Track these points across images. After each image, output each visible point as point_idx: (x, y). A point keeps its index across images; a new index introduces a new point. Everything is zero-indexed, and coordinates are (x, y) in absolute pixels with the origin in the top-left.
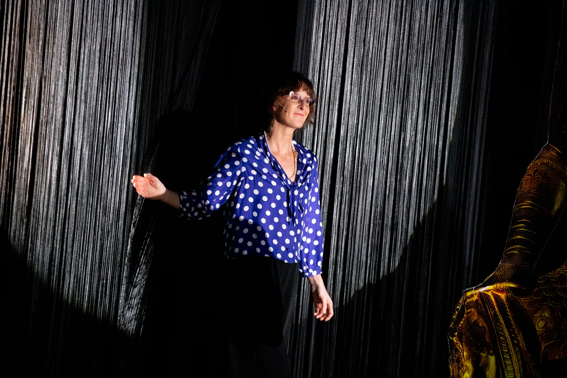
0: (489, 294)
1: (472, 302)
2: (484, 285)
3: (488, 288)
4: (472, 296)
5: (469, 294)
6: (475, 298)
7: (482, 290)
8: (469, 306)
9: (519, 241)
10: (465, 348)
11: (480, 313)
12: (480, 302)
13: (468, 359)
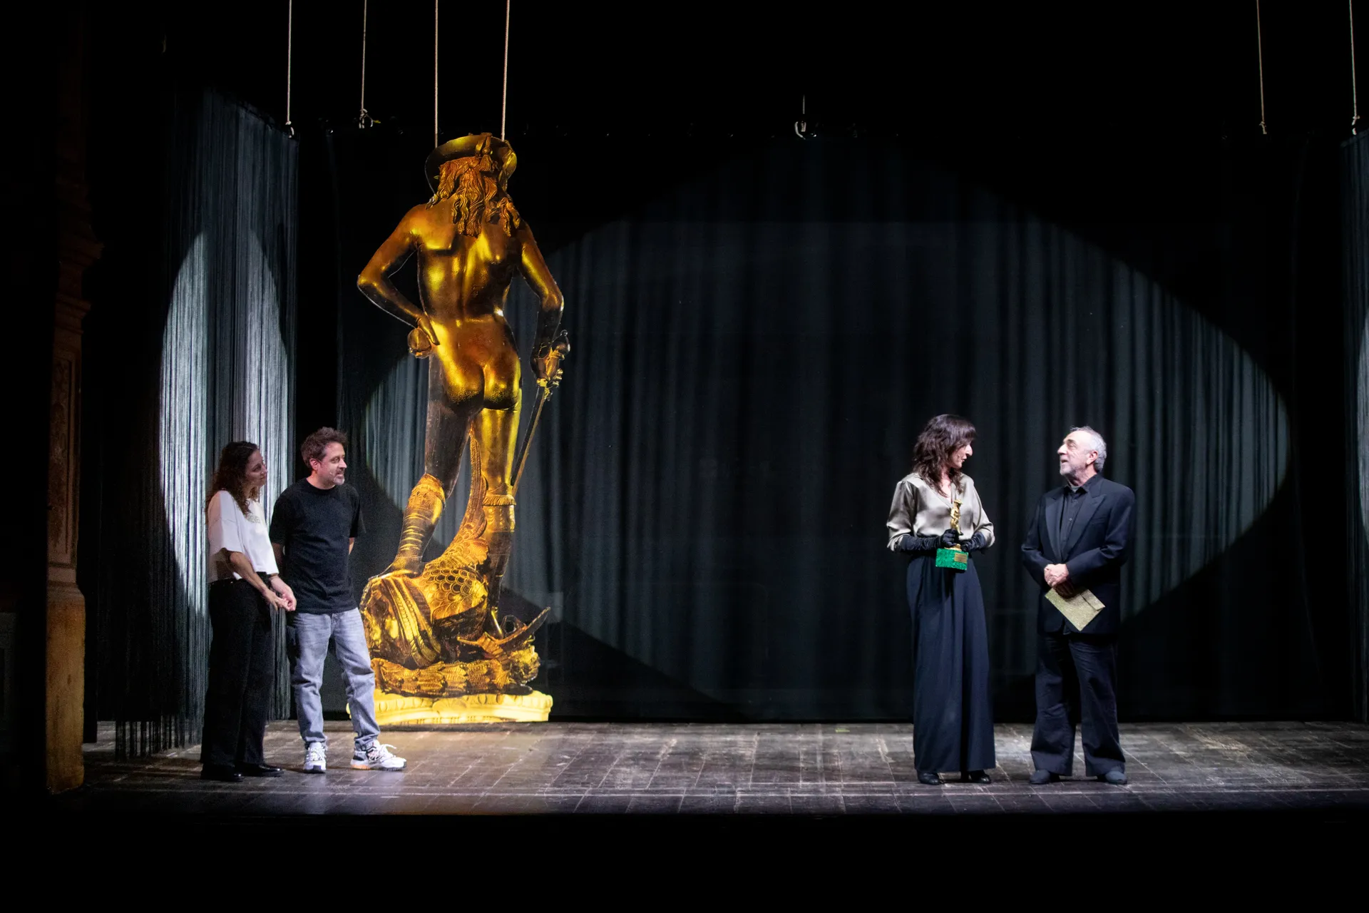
0: (389, 579)
1: (376, 586)
2: (385, 573)
3: (388, 575)
4: (376, 582)
5: (374, 580)
6: (379, 583)
7: (384, 577)
8: (374, 589)
9: (412, 542)
10: (374, 618)
11: (383, 593)
12: (383, 585)
13: (376, 624)
